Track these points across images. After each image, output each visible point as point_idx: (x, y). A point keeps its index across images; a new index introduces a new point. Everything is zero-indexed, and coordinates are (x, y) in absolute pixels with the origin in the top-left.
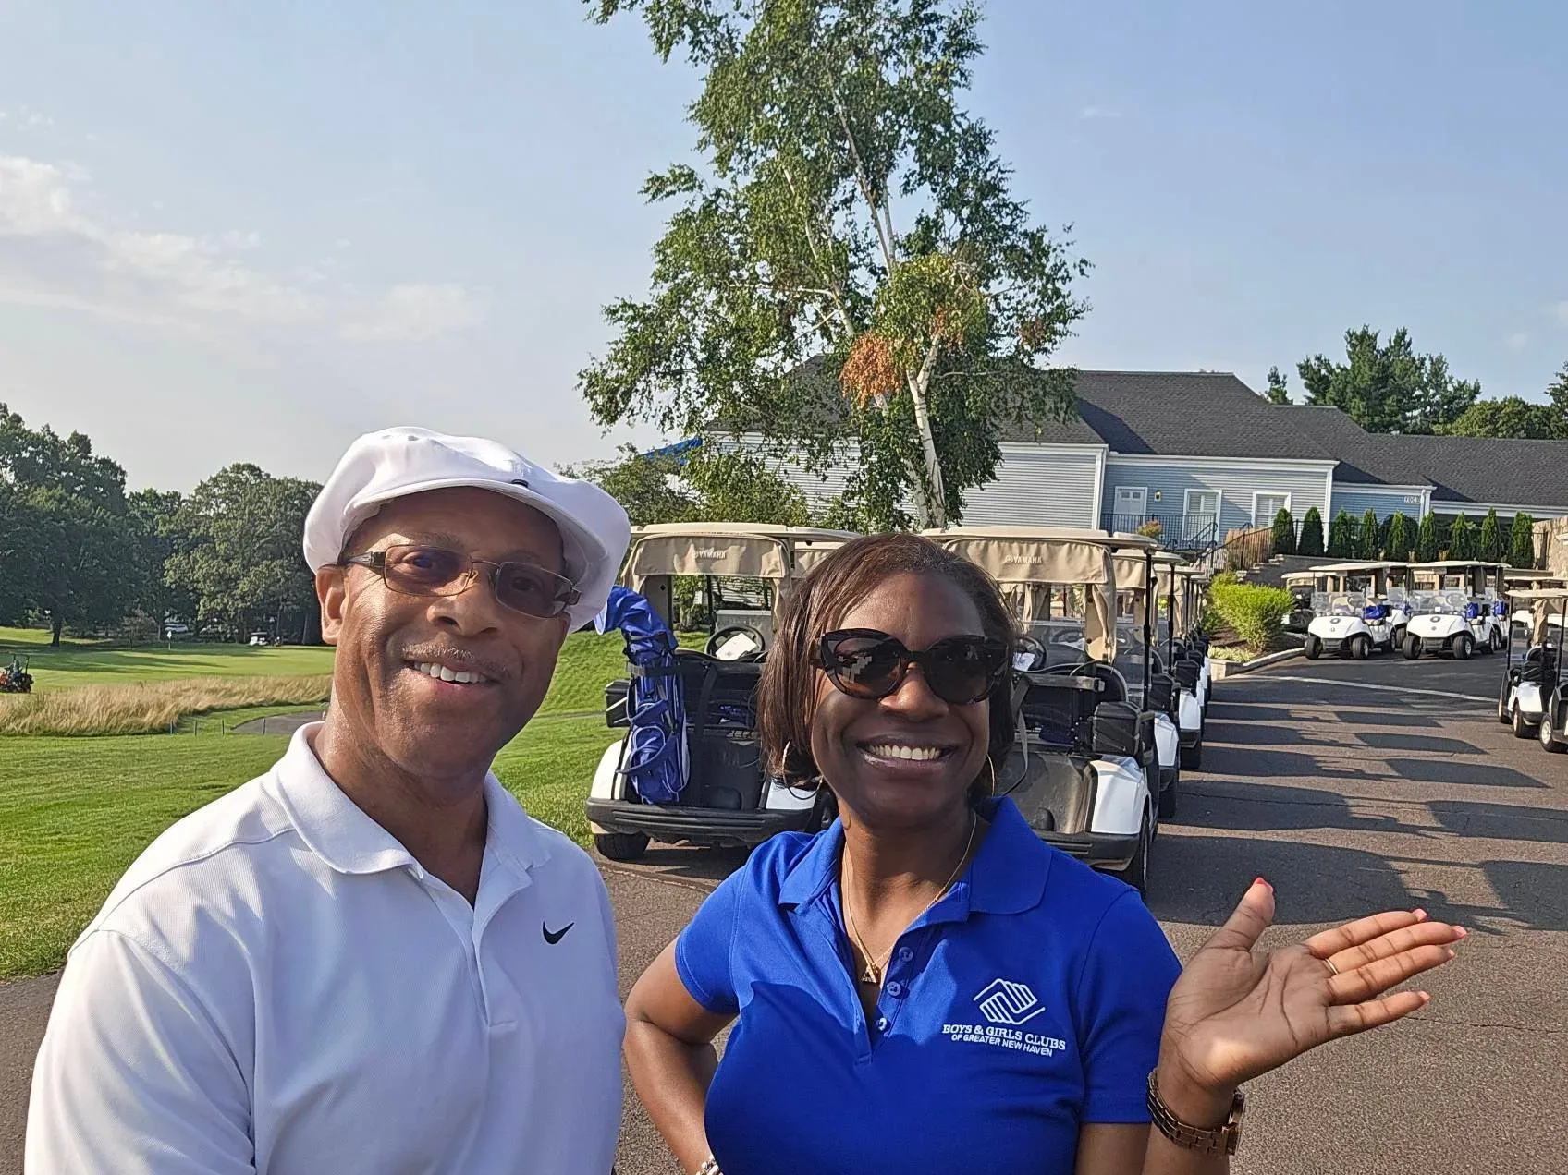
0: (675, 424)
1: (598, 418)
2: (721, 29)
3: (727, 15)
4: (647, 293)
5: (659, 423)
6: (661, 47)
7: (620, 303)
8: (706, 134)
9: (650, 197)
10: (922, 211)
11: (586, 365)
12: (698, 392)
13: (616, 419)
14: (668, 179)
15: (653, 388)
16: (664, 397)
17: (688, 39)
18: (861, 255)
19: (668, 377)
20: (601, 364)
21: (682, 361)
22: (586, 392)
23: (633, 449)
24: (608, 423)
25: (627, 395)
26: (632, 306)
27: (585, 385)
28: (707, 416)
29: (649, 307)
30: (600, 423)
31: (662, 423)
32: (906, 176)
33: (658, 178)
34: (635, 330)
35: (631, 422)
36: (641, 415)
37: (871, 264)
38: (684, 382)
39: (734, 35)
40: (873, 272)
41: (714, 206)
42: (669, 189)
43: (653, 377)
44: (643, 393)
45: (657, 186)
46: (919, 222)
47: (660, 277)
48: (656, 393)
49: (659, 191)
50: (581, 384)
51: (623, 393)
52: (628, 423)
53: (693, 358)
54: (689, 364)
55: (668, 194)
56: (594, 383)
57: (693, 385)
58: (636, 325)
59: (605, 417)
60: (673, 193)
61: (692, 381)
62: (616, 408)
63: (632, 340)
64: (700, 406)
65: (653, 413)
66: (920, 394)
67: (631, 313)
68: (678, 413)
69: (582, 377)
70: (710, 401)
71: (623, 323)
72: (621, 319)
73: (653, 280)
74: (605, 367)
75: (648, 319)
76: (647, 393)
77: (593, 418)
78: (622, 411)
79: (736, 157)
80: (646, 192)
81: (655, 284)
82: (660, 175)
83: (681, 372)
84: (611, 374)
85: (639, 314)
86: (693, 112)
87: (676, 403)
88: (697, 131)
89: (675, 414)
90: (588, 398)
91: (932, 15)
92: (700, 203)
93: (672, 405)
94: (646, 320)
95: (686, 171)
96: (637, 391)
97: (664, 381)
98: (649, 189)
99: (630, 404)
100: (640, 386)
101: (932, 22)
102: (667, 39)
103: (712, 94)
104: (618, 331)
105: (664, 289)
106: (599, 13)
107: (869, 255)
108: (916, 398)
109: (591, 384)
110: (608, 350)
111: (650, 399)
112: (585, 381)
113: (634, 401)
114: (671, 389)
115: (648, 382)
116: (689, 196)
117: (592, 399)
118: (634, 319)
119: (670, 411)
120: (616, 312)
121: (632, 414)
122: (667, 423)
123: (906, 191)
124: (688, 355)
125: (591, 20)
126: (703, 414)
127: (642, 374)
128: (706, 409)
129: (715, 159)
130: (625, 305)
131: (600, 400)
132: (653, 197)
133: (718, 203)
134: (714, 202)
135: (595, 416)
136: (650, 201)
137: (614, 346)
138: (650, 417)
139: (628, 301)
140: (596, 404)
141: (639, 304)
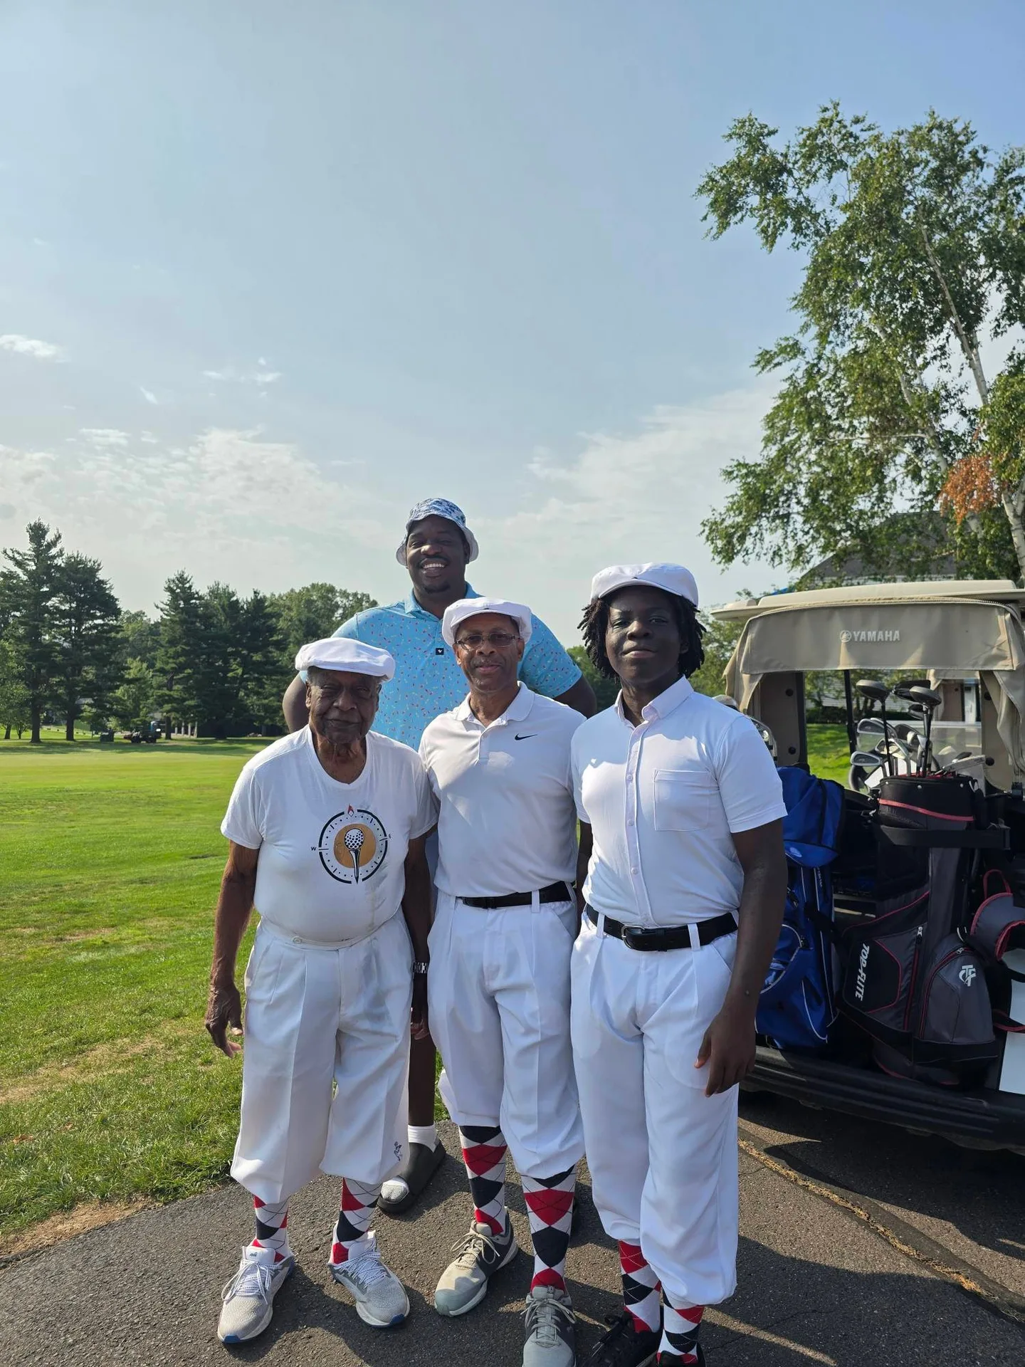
0: (784, 560)
1: (718, 559)
2: (821, 221)
3: (824, 211)
4: (758, 454)
5: (769, 559)
6: (767, 241)
7: (736, 463)
8: (806, 319)
9: (760, 369)
10: (1014, 349)
11: (708, 515)
12: (803, 531)
13: (733, 558)
14: (775, 353)
15: (764, 532)
16: (773, 539)
17: (790, 227)
18: (952, 401)
19: (777, 521)
20: (720, 514)
21: (789, 506)
22: (707, 539)
23: (749, 594)
24: (726, 562)
25: (742, 539)
26: (745, 466)
27: (707, 532)
28: (811, 551)
29: (760, 465)
30: (720, 563)
31: (773, 559)
32: (997, 320)
33: (767, 352)
34: (749, 483)
35: (746, 560)
36: (755, 554)
37: (962, 406)
38: (791, 523)
39: (832, 225)
40: (964, 413)
41: (816, 369)
42: (776, 361)
43: (764, 522)
44: (756, 535)
45: (766, 360)
46: (1011, 358)
47: (768, 440)
48: (767, 536)
49: (768, 362)
50: (704, 531)
51: (739, 537)
52: (744, 562)
53: (799, 503)
54: (796, 508)
55: (776, 365)
56: (714, 529)
57: (799, 526)
58: (749, 480)
59: (724, 557)
60: (779, 364)
61: (798, 521)
62: (733, 549)
63: (746, 491)
64: (806, 544)
65: (765, 551)
66: (1016, 516)
67: (744, 471)
68: (786, 551)
69: (705, 525)
70: (814, 539)
71: (738, 480)
72: (737, 476)
73: (763, 444)
74: (724, 517)
75: (759, 475)
76: (759, 536)
77: (714, 559)
78: (738, 552)
79: (833, 333)
80: (756, 365)
81: (765, 447)
82: (768, 349)
83: (788, 516)
84: (728, 522)
85: (751, 471)
86: (796, 302)
87: (784, 542)
88: (800, 317)
89: (783, 551)
90: (709, 542)
91: (1016, 178)
92: (804, 367)
93: (781, 544)
94: (756, 476)
95: (791, 342)
96: (751, 534)
97: (774, 524)
98: (759, 362)
99: (745, 546)
100: (754, 530)
101: (1017, 184)
102: (772, 233)
103: (812, 279)
104: (735, 488)
105: (773, 451)
106: (715, 231)
107: (959, 400)
108: (1011, 519)
109: (711, 531)
110: (726, 503)
111: (761, 540)
112: (707, 529)
113: (749, 542)
114: (780, 532)
115: (760, 526)
116: (795, 362)
117: (712, 543)
118: (747, 475)
119: (779, 549)
120: (732, 472)
121: (747, 554)
122: (777, 560)
123: (996, 334)
124: (795, 500)
125: (709, 238)
126: (808, 550)
127: (755, 519)
128: (811, 546)
129: (816, 336)
130: (739, 464)
131: (720, 543)
132: (763, 369)
133: (819, 366)
134: (816, 365)
135: (715, 557)
136: (760, 372)
137: (731, 500)
138: (762, 555)
139: (742, 462)
140: (716, 547)
141: (752, 463)
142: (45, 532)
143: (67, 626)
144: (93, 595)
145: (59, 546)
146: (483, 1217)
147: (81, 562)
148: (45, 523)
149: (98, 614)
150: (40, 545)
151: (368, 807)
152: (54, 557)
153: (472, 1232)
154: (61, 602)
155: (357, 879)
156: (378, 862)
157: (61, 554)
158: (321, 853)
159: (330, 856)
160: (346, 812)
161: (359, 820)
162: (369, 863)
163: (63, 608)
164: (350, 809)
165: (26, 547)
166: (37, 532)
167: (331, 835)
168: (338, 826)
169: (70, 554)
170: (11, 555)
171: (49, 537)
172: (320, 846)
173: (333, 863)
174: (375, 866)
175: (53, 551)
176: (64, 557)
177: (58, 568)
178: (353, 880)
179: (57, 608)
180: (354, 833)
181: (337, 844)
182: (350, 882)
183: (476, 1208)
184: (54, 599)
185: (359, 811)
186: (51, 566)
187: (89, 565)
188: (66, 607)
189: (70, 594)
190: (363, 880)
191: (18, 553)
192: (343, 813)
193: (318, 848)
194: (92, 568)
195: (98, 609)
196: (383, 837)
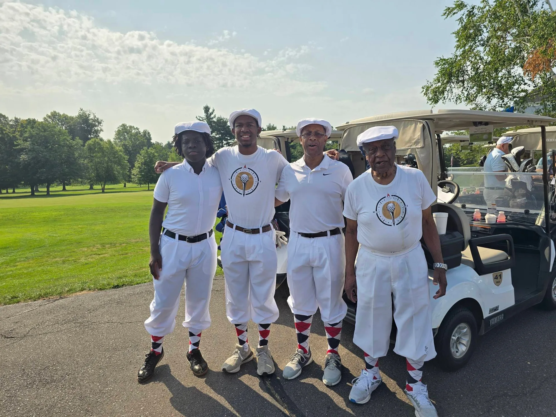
5: (455, 101)
7: (440, 59)
9: (446, 16)
11: (425, 83)
13: (438, 102)
14: (453, 8)
15: (452, 88)
16: (457, 90)
21: (463, 76)
22: (425, 94)
25: (443, 92)
26: (444, 60)
27: (425, 91)
29: (451, 59)
30: (431, 104)
31: (457, 101)
33: (449, 8)
36: (448, 99)
38: (465, 84)
42: (454, 12)
43: (452, 84)
44: (449, 91)
45: (449, 11)
47: (458, 47)
48: (454, 91)
49: (450, 13)
50: (423, 91)
51: (440, 92)
52: (443, 103)
54: (466, 77)
55: (454, 14)
56: (428, 90)
58: (446, 66)
59: (433, 102)
61: (468, 83)
62: (437, 98)
65: (453, 97)
67: (444, 62)
69: (423, 88)
72: (440, 65)
73: (455, 49)
77: (428, 102)
78: (440, 99)
80: (444, 15)
83: (463, 80)
84: (434, 86)
85: (447, 62)
87: (462, 93)
89: (462, 96)
90: (425, 96)
92: (466, 13)
93: (460, 93)
94: (449, 64)
95: (460, 2)
96: (446, 90)
97: (457, 85)
98: (445, 13)
99: (443, 96)
100: (448, 88)
104: (439, 70)
105: (459, 52)
110: (434, 77)
111: (451, 93)
112: (424, 90)
113: (445, 94)
114: (460, 87)
116: (463, 11)
117: (427, 96)
118: (445, 64)
119: (460, 96)
120: (438, 63)
121: (445, 99)
131: (431, 96)
132: (448, 16)
133: (474, 11)
134: (472, 11)
135: (429, 101)
136: (446, 18)
137: (437, 76)
138: (452, 99)
139: (442, 58)
140: (429, 97)
141: (447, 58)
142: (209, 109)
143: (218, 143)
144: (226, 131)
145: (214, 114)
146: (301, 347)
147: (221, 119)
148: (209, 106)
149: (229, 138)
150: (208, 114)
151: (396, 194)
152: (213, 118)
153: (296, 352)
154: (216, 135)
155: (394, 224)
156: (403, 216)
157: (215, 117)
158: (377, 214)
159: (381, 214)
160: (386, 196)
161: (392, 199)
162: (399, 217)
163: (216, 137)
164: (388, 195)
165: (203, 115)
166: (207, 109)
167: (380, 206)
168: (383, 202)
169: (218, 116)
170: (199, 118)
171: (211, 111)
172: (376, 211)
173: (383, 218)
174: (402, 218)
175: (212, 116)
176: (216, 118)
177: (214, 122)
178: (393, 225)
179: (214, 137)
180: (391, 205)
181: (383, 209)
182: (391, 225)
183: (298, 344)
184: (213, 133)
185: (392, 196)
186: (212, 122)
187: (225, 120)
188: (218, 136)
189: (219, 132)
190: (397, 224)
191: (201, 117)
192: (385, 197)
193: (375, 212)
194: (225, 121)
195: (228, 136)
196: (404, 206)
